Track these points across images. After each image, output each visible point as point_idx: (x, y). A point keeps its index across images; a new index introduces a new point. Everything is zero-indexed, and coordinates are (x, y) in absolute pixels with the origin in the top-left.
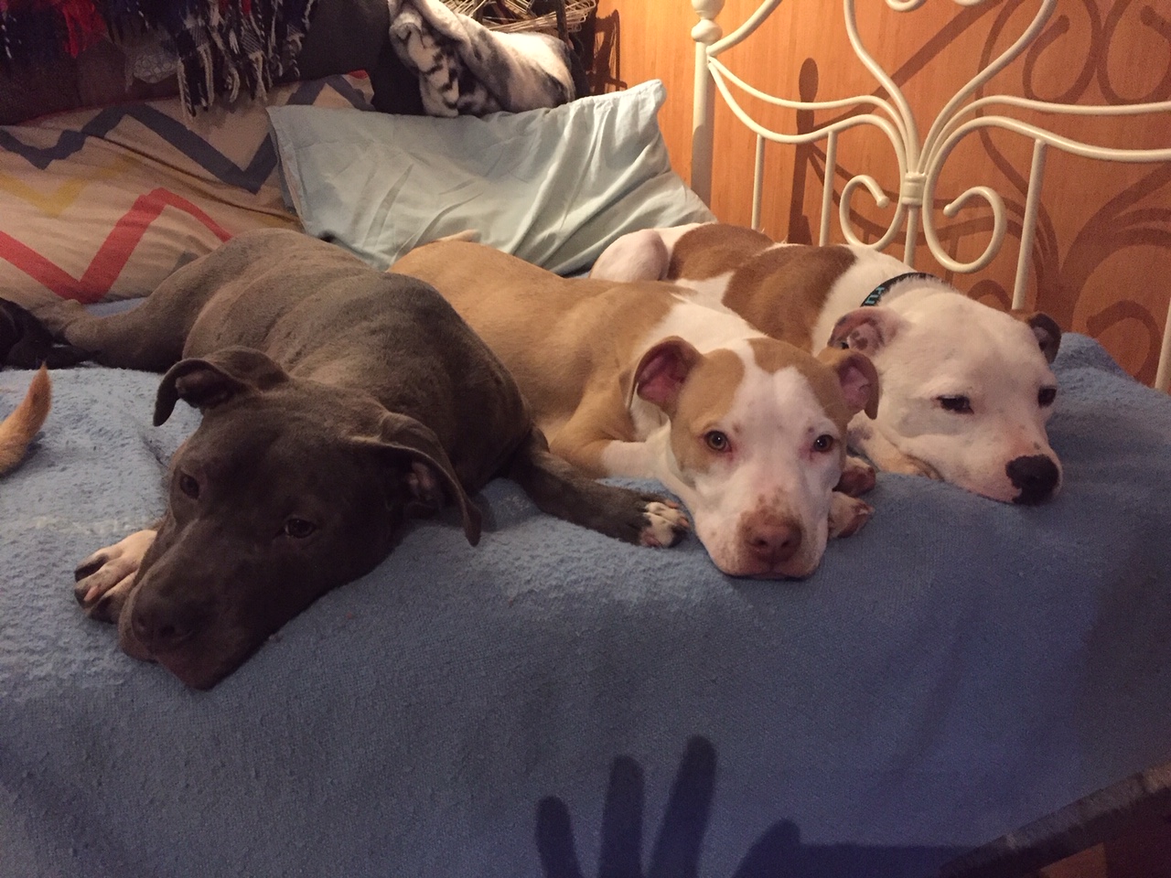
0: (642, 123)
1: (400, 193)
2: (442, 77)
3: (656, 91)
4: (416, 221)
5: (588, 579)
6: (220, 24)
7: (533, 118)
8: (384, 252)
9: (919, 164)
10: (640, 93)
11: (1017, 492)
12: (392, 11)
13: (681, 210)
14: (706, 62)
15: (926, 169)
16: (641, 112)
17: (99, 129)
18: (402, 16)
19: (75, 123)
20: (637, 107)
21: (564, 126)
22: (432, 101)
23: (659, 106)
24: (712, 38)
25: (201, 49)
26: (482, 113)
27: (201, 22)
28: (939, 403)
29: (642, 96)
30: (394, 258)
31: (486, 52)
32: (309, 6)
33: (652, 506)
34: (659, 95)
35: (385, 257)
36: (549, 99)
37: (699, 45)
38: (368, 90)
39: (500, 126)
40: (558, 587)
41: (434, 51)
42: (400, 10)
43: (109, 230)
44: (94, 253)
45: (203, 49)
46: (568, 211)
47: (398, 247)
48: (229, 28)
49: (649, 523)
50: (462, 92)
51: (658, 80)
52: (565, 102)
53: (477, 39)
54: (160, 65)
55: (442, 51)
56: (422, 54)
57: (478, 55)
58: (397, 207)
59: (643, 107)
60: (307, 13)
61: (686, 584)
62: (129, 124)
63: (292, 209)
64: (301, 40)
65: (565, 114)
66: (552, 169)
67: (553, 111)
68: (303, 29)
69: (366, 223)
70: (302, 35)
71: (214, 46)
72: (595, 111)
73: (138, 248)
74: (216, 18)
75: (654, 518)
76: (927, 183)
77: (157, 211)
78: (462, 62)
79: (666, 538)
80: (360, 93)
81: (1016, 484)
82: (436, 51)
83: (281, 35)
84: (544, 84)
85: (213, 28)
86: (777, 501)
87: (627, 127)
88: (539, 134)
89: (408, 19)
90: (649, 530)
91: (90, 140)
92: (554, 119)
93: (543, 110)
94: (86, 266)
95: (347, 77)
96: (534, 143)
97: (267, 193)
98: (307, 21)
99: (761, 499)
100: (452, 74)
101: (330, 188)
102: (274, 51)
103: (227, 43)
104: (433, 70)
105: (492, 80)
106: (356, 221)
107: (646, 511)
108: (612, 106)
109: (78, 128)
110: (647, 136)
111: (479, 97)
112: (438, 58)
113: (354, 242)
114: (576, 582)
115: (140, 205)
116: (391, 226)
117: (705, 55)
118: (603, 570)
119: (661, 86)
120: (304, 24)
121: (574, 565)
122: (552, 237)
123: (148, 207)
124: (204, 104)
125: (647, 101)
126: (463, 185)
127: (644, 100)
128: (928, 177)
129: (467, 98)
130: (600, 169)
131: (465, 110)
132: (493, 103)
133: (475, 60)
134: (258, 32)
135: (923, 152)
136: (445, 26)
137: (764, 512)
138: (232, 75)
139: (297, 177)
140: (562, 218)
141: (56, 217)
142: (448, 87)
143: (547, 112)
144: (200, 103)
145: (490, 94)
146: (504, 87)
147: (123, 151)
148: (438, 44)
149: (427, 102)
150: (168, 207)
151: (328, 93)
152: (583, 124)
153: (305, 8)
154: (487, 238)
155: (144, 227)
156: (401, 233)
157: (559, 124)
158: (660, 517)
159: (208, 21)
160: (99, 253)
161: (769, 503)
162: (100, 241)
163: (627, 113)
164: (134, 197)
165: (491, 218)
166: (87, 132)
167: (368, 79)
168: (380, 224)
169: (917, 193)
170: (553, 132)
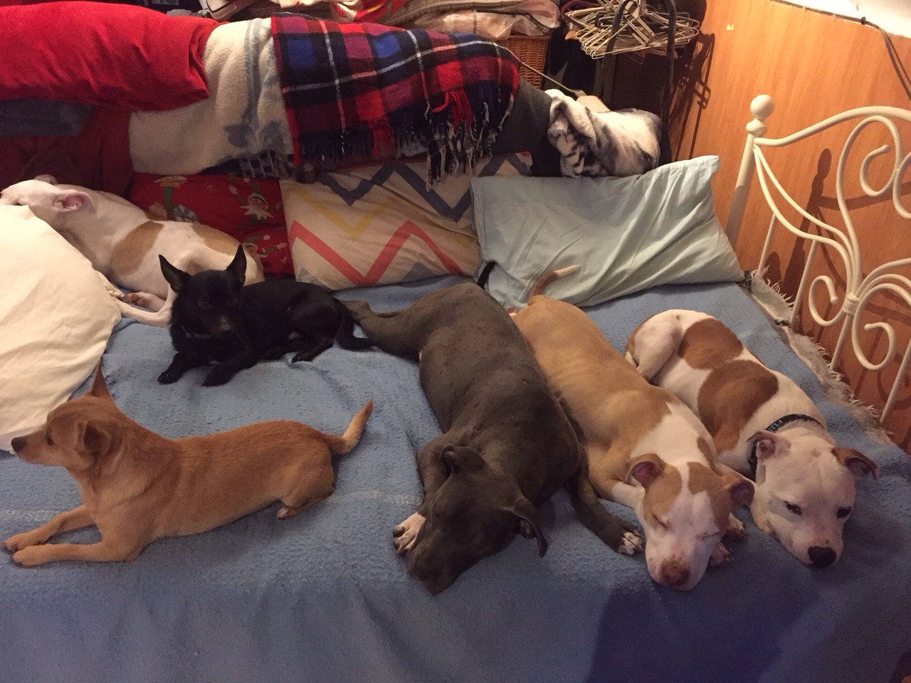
0: (700, 187)
1: (537, 238)
2: (575, 159)
3: (714, 165)
4: (544, 258)
5: (590, 572)
6: (453, 137)
7: (626, 183)
8: (523, 278)
9: (860, 288)
10: (703, 164)
11: (811, 562)
12: (551, 119)
13: (712, 254)
14: (752, 147)
15: (861, 296)
16: (700, 179)
17: (380, 179)
18: (557, 123)
19: (368, 174)
20: (698, 175)
21: (646, 188)
22: (566, 169)
23: (713, 175)
24: (760, 133)
25: (441, 151)
26: (595, 177)
27: (443, 137)
28: (786, 504)
29: (704, 167)
30: (529, 281)
31: (605, 142)
32: (503, 119)
33: (628, 534)
34: (716, 167)
35: (524, 281)
36: (640, 168)
37: (750, 135)
38: (528, 161)
39: (605, 187)
40: (577, 575)
41: (572, 144)
42: (556, 119)
43: (381, 249)
44: (373, 262)
45: (442, 150)
46: (637, 253)
47: (532, 275)
48: (458, 139)
49: (623, 544)
50: (585, 164)
51: (717, 157)
52: (650, 169)
53: (600, 132)
54: (416, 148)
55: (578, 144)
56: (565, 146)
57: (599, 143)
58: (534, 247)
59: (703, 175)
60: (502, 123)
61: (633, 581)
62: (396, 177)
63: (475, 233)
64: (496, 137)
65: (649, 179)
66: (632, 222)
67: (643, 177)
68: (498, 131)
69: (516, 258)
70: (497, 134)
71: (448, 147)
72: (669, 177)
73: (395, 260)
74: (451, 134)
75: (627, 542)
76: (859, 306)
77: (405, 237)
78: (589, 147)
79: (631, 552)
80: (524, 165)
81: (811, 558)
82: (575, 143)
83: (485, 135)
84: (639, 159)
85: (449, 140)
86: (680, 558)
87: (689, 190)
88: (629, 196)
89: (560, 126)
90: (624, 547)
91: (375, 187)
92: (641, 184)
93: (636, 176)
94: (368, 269)
95: (518, 155)
96: (624, 202)
97: (463, 222)
98: (500, 127)
99: (674, 556)
100: (581, 156)
101: (499, 233)
102: (479, 144)
103: (455, 146)
104: (570, 155)
105: (606, 158)
106: (510, 257)
107: (624, 537)
108: (681, 173)
109: (369, 178)
110: (702, 195)
111: (595, 168)
112: (575, 148)
113: (508, 269)
114: (584, 573)
115: (397, 234)
116: (529, 261)
117: (753, 143)
118: (597, 568)
119: (718, 161)
120: (499, 129)
121: (586, 563)
122: (624, 272)
123: (401, 235)
124: (438, 179)
125: (707, 171)
126: (576, 228)
127: (704, 170)
128: (861, 302)
129: (588, 168)
130: (664, 222)
131: (585, 174)
132: (604, 172)
133: (597, 148)
134: (473, 138)
135: (862, 285)
136: (583, 128)
137: (673, 562)
138: (455, 163)
139: (482, 223)
140: (633, 258)
141: (356, 240)
142: (577, 165)
143: (638, 178)
144: (436, 178)
145: (603, 167)
146: (612, 163)
147: (392, 195)
148: (576, 138)
149: (564, 170)
150: (412, 235)
151: (506, 167)
152: (660, 186)
153: (501, 120)
154: (585, 270)
155: (399, 247)
156: (535, 266)
157: (644, 187)
158: (630, 540)
159: (447, 135)
160: (375, 262)
161: (676, 559)
162: (378, 255)
163: (690, 180)
164: (395, 229)
165: (588, 254)
166: (373, 182)
167: (530, 157)
168: (523, 259)
169: (852, 308)
170: (640, 192)
